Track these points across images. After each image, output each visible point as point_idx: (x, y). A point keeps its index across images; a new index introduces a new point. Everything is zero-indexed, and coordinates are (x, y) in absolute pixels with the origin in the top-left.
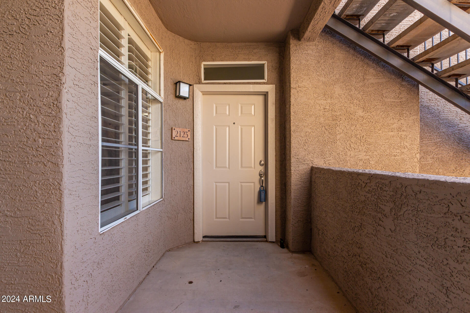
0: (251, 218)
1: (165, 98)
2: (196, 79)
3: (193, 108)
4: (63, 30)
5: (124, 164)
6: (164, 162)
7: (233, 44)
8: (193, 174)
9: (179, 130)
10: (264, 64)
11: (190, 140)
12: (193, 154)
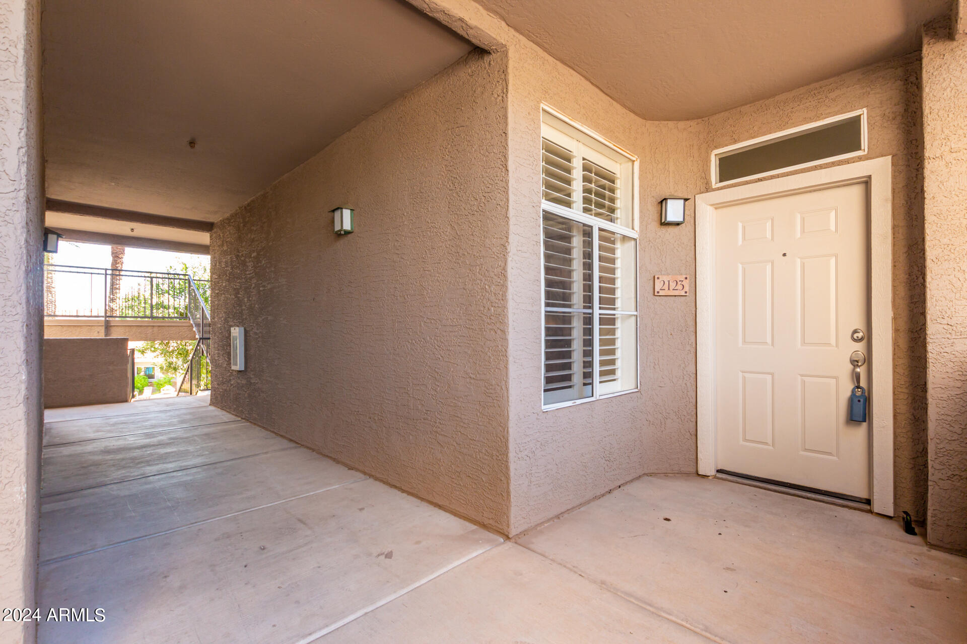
0: (830, 454)
1: (641, 231)
2: (701, 184)
3: (694, 237)
4: (508, 200)
5: (577, 335)
6: (640, 331)
7: (777, 98)
8: (695, 354)
9: (666, 279)
10: (860, 115)
11: (687, 294)
12: (694, 318)
